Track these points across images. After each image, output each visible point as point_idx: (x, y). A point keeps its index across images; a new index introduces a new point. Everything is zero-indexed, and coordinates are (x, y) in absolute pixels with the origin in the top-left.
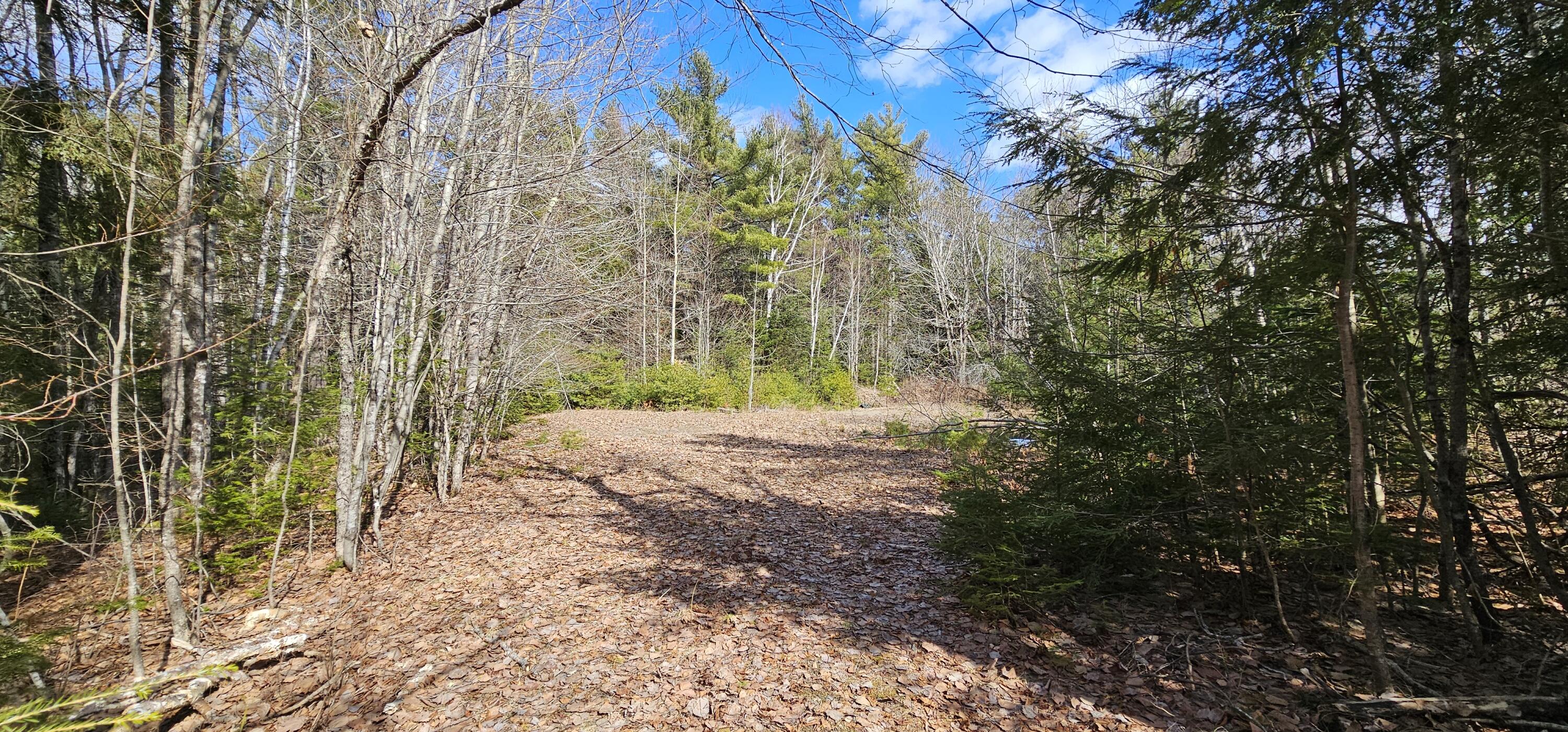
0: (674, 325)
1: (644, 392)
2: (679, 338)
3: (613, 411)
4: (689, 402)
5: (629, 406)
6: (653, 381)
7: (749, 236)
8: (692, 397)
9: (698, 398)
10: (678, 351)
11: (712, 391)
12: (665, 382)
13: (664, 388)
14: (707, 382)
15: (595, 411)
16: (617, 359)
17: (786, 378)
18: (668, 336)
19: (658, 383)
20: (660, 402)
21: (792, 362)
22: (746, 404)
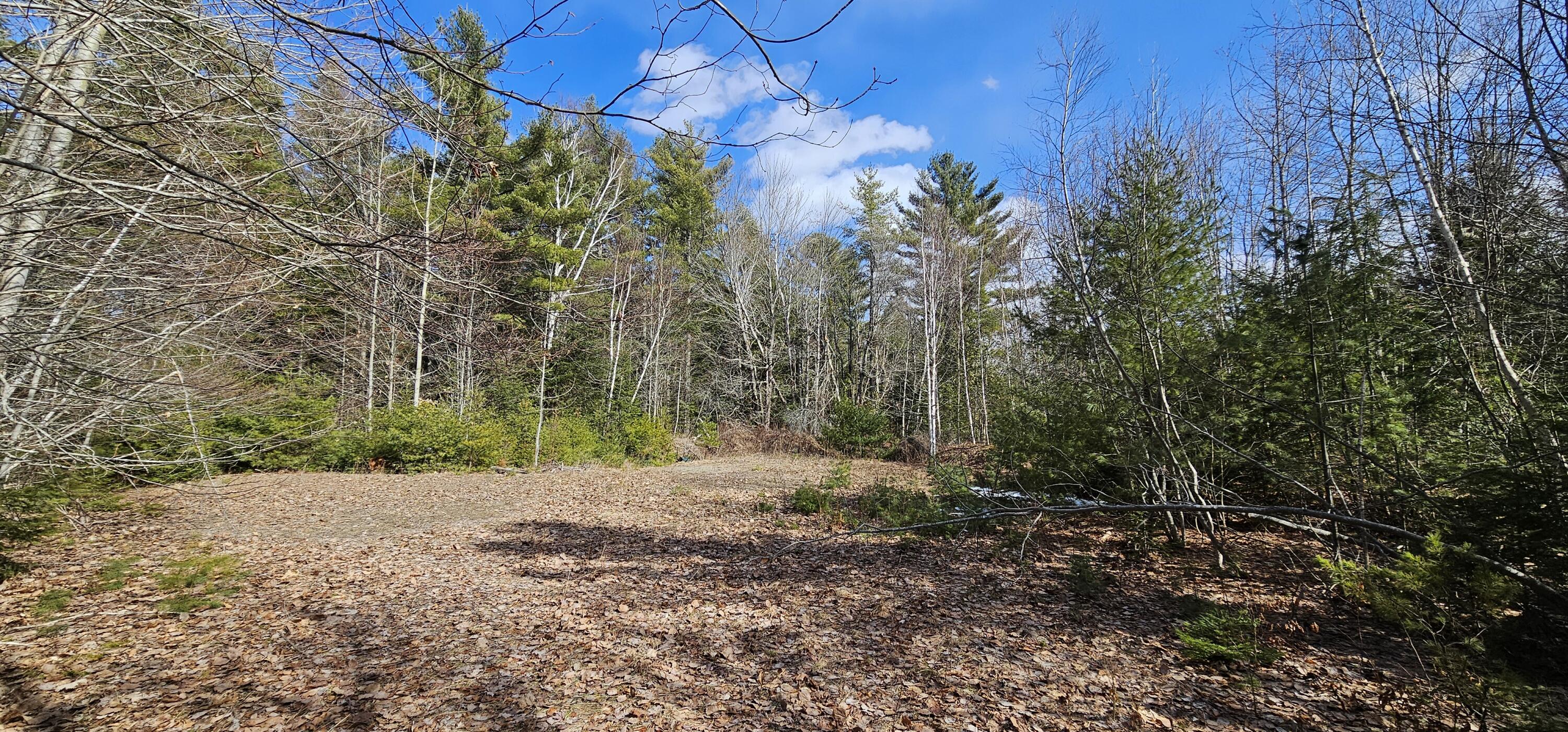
0: (420, 351)
1: (370, 445)
2: (425, 368)
3: (316, 475)
4: (445, 459)
5: (343, 465)
6: (386, 428)
7: (533, 242)
8: (452, 452)
9: (460, 452)
10: (423, 388)
11: (484, 442)
12: (406, 430)
13: (404, 438)
14: (475, 427)
15: (282, 476)
16: (325, 396)
17: (581, 427)
18: (413, 366)
19: (393, 431)
20: (397, 459)
21: (585, 405)
22: (530, 461)
